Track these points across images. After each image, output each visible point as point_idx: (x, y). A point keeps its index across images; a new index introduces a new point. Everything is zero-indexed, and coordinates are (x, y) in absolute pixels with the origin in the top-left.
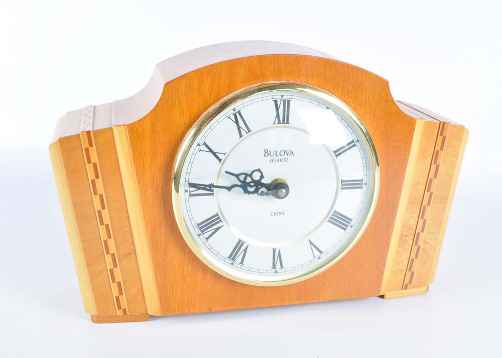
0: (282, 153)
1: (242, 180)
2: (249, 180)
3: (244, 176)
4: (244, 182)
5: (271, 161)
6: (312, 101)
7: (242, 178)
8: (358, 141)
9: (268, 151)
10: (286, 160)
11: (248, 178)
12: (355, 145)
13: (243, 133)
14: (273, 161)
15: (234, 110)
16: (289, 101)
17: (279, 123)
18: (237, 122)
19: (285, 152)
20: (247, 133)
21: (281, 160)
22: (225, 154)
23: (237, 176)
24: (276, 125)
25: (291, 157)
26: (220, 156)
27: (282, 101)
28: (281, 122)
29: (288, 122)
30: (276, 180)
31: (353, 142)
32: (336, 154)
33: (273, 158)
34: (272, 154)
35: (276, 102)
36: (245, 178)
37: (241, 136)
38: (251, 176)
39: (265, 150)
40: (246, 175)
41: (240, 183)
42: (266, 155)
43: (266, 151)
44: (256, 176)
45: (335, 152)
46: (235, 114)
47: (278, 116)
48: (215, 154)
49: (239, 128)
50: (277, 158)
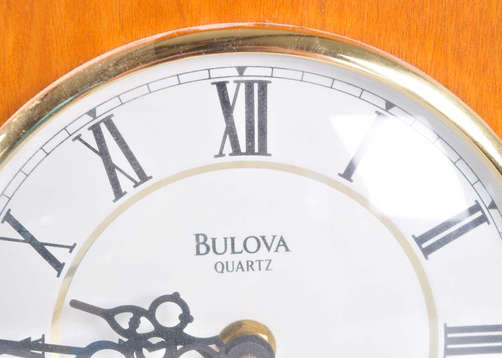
0: (252, 245)
1: (125, 326)
2: (145, 327)
3: (130, 315)
4: (130, 333)
5: (219, 267)
6: (337, 85)
7: (123, 321)
8: (493, 206)
9: (206, 239)
10: (264, 265)
11: (144, 321)
12: (484, 219)
13: (125, 184)
14: (225, 267)
15: (92, 113)
16: (263, 86)
17: (236, 151)
18: (103, 152)
19: (261, 241)
20: (137, 185)
21: (250, 265)
22: (71, 248)
23: (109, 315)
24: (227, 159)
25: (279, 257)
26: (59, 254)
27: (243, 86)
28: (243, 149)
29: (263, 151)
30: (239, 325)
31: (478, 207)
32: (425, 245)
33: (223, 259)
34: (220, 248)
35: (221, 87)
36: (135, 323)
37: (118, 193)
38: (150, 314)
39: (197, 236)
40: (138, 312)
41: (115, 338)
42: (203, 249)
43: (201, 239)
44: (169, 316)
45: (420, 240)
46: (97, 126)
47: (231, 131)
48: (41, 249)
49: (111, 169)
50: (236, 258)
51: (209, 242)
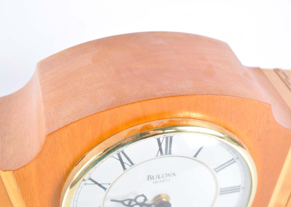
0: (165, 176)
2: (133, 203)
3: (129, 201)
4: (129, 205)
5: (154, 182)
7: (126, 203)
9: (151, 176)
12: (235, 162)
13: (127, 166)
14: (156, 182)
17: (162, 154)
18: (121, 160)
19: (168, 175)
20: (130, 166)
21: (164, 181)
22: (109, 184)
23: (122, 202)
24: (159, 156)
25: (172, 178)
26: (106, 186)
27: (165, 138)
28: (164, 154)
29: (170, 153)
31: (233, 159)
32: (217, 170)
33: (156, 180)
34: (155, 177)
36: (130, 203)
37: (124, 168)
38: (135, 200)
40: (131, 200)
42: (150, 179)
43: (149, 176)
44: (140, 200)
45: (215, 169)
46: (119, 153)
47: (160, 150)
48: (100, 185)
49: (122, 163)
50: (159, 180)
51: (152, 177)
